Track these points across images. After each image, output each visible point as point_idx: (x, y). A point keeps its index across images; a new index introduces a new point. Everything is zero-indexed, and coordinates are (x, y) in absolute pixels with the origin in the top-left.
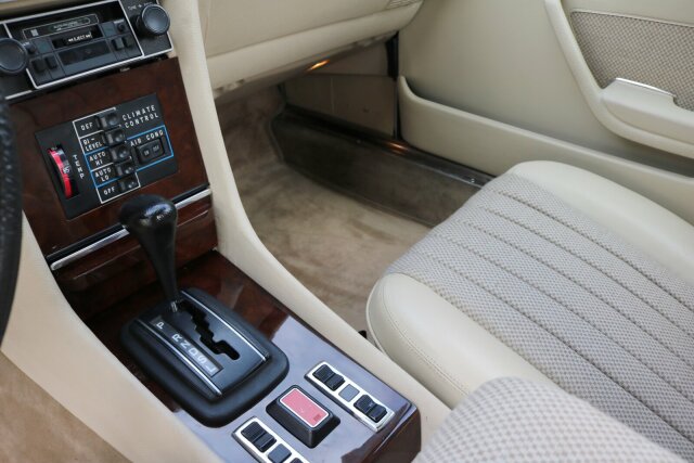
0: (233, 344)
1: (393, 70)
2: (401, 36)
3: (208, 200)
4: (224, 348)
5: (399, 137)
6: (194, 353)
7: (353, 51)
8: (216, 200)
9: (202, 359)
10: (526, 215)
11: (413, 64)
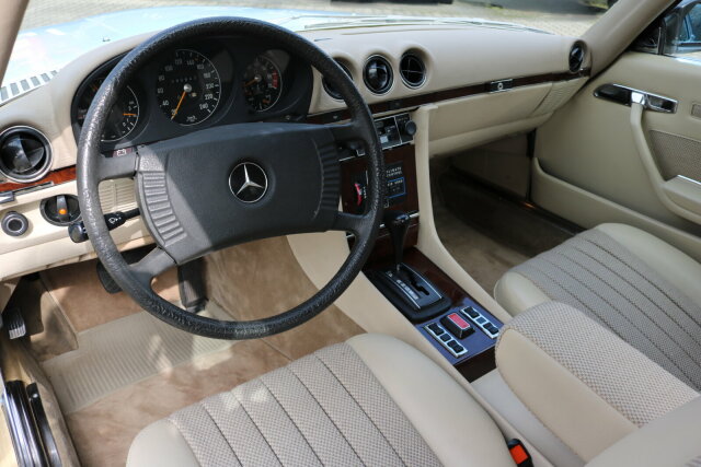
0: (427, 289)
1: (530, 153)
2: (538, 131)
3: (417, 219)
4: (422, 289)
5: (529, 198)
6: (408, 289)
7: (505, 139)
8: (421, 220)
9: (411, 292)
10: (599, 254)
11: (543, 151)
